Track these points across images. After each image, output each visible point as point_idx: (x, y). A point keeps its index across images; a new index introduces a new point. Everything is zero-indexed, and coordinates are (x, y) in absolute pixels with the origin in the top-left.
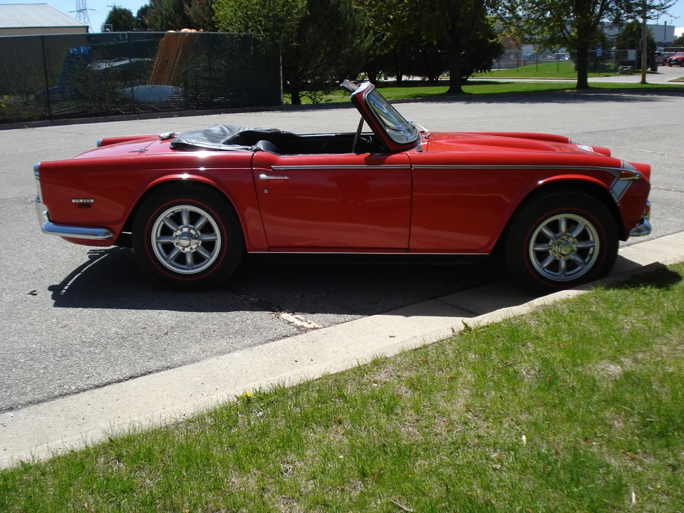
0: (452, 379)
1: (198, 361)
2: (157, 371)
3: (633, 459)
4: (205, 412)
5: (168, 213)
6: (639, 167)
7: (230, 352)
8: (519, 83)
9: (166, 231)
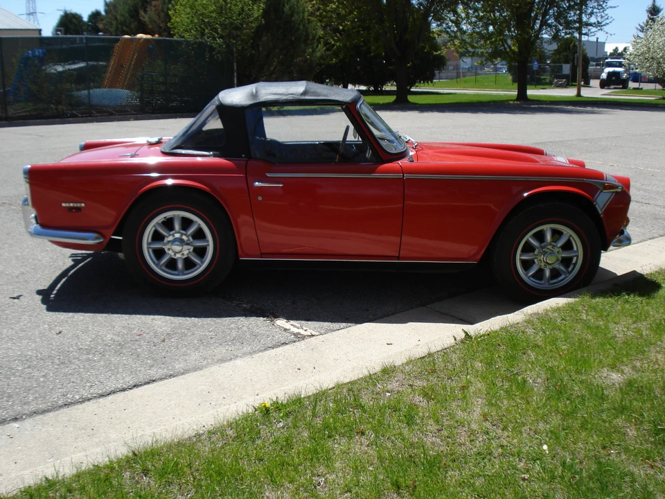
0: (463, 388)
1: (201, 369)
2: (161, 379)
3: (652, 467)
4: (225, 423)
5: (160, 218)
6: (620, 179)
7: (231, 359)
8: (460, 94)
9: (157, 237)
